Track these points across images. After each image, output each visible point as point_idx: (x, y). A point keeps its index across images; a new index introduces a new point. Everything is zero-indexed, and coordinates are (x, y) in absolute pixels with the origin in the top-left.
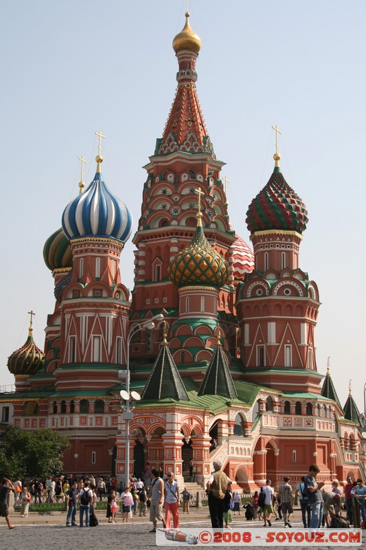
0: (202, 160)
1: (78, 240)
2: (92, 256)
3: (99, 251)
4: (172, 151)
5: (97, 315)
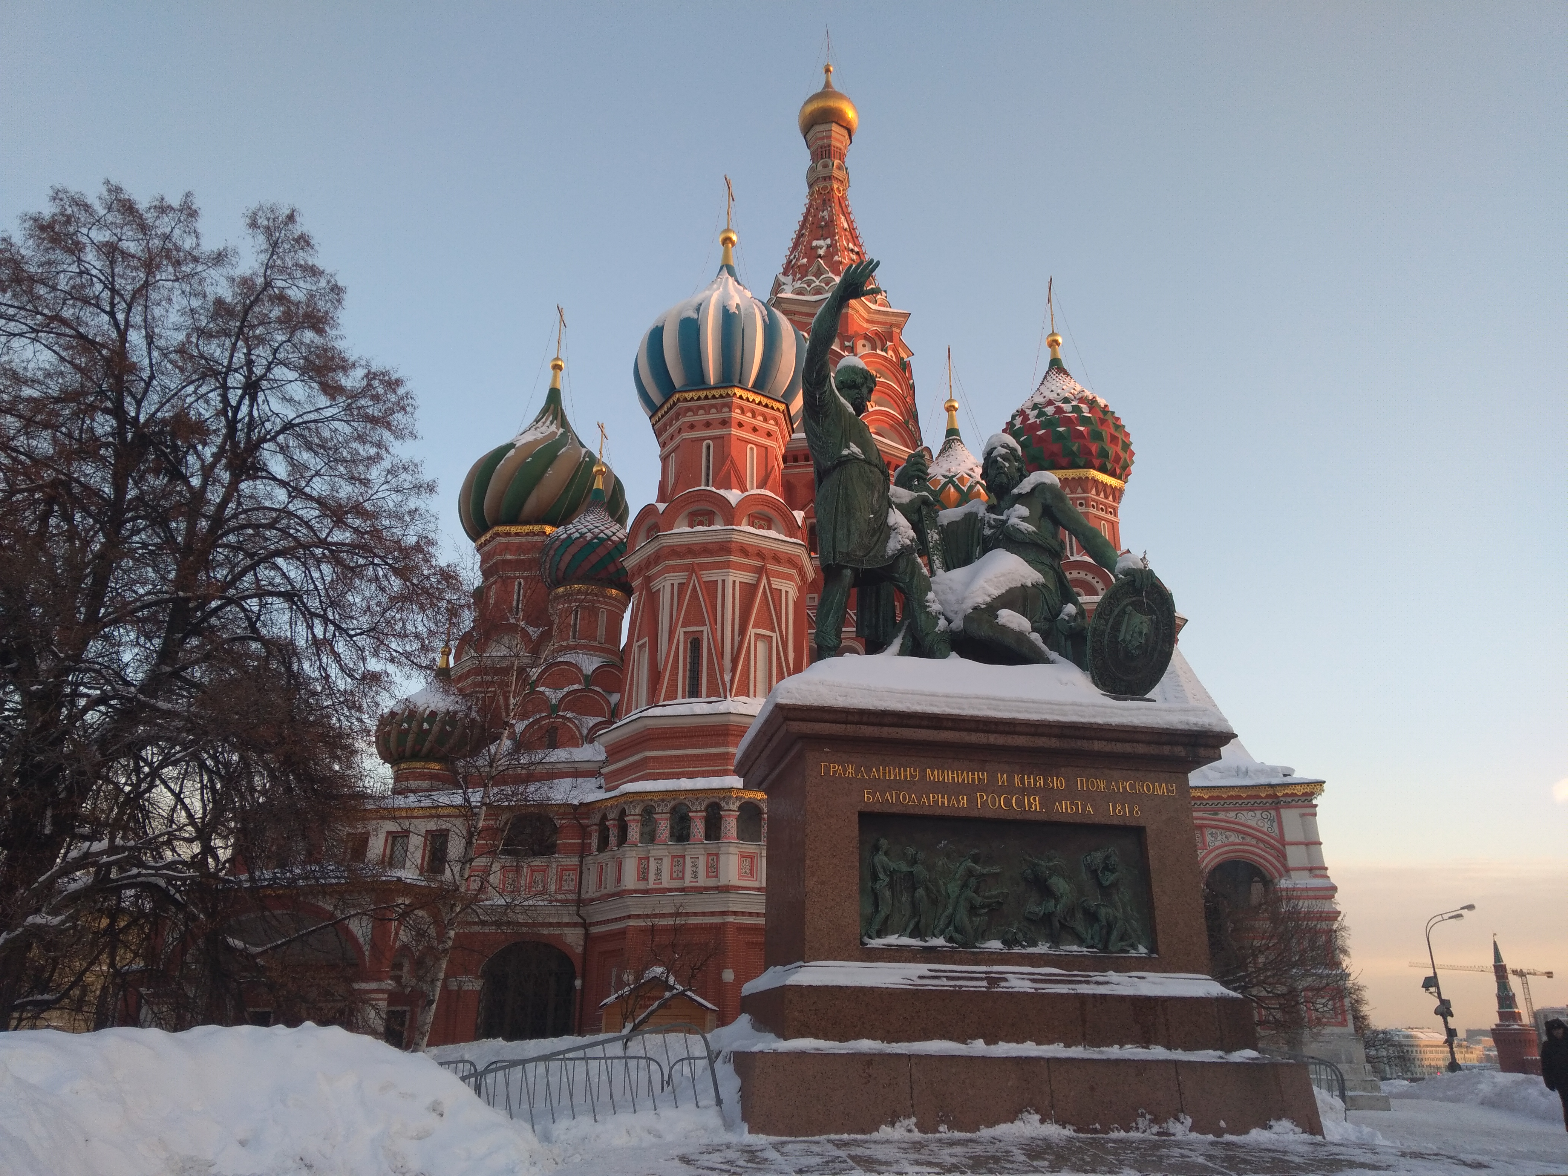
1: (702, 394)
2: (740, 439)
3: (755, 430)
5: (764, 581)
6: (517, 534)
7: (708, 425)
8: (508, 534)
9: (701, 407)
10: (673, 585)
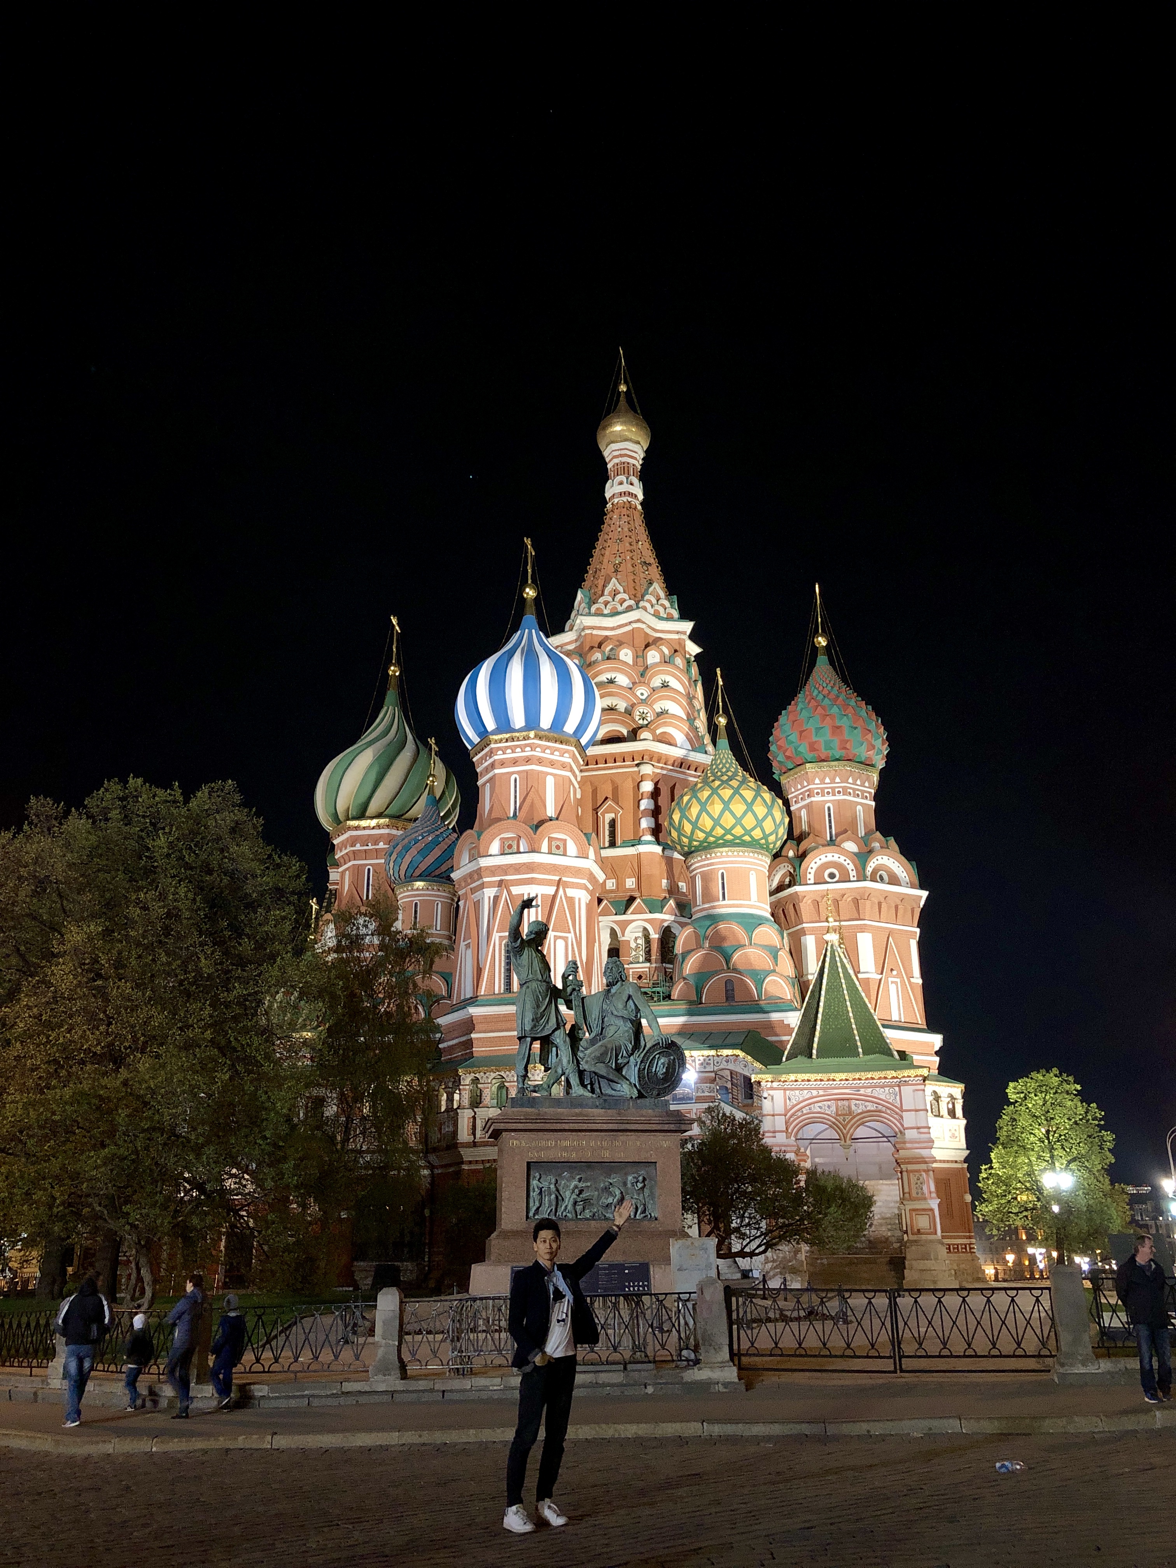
0: (678, 632)
1: (510, 736)
2: (539, 773)
3: (552, 764)
4: (620, 609)
5: (561, 891)
6: (364, 828)
7: (515, 762)
8: (357, 828)
9: (507, 748)
10: (489, 898)
